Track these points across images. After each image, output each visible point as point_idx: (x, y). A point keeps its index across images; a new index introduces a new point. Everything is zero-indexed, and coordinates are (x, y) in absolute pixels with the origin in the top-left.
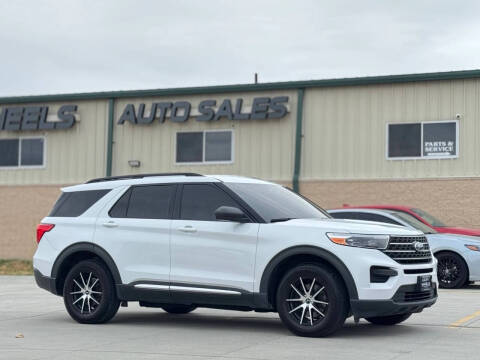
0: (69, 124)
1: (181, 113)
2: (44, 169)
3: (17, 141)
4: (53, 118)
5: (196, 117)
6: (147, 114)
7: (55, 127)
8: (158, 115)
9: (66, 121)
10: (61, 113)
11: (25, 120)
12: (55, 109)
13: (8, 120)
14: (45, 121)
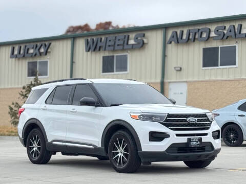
0: (141, 45)
1: (204, 35)
2: (128, 74)
3: (113, 57)
4: (132, 42)
5: (213, 37)
6: (185, 37)
7: (132, 47)
8: (191, 37)
9: (139, 44)
10: (136, 39)
11: (117, 43)
12: (132, 36)
13: (108, 44)
14: (127, 44)
